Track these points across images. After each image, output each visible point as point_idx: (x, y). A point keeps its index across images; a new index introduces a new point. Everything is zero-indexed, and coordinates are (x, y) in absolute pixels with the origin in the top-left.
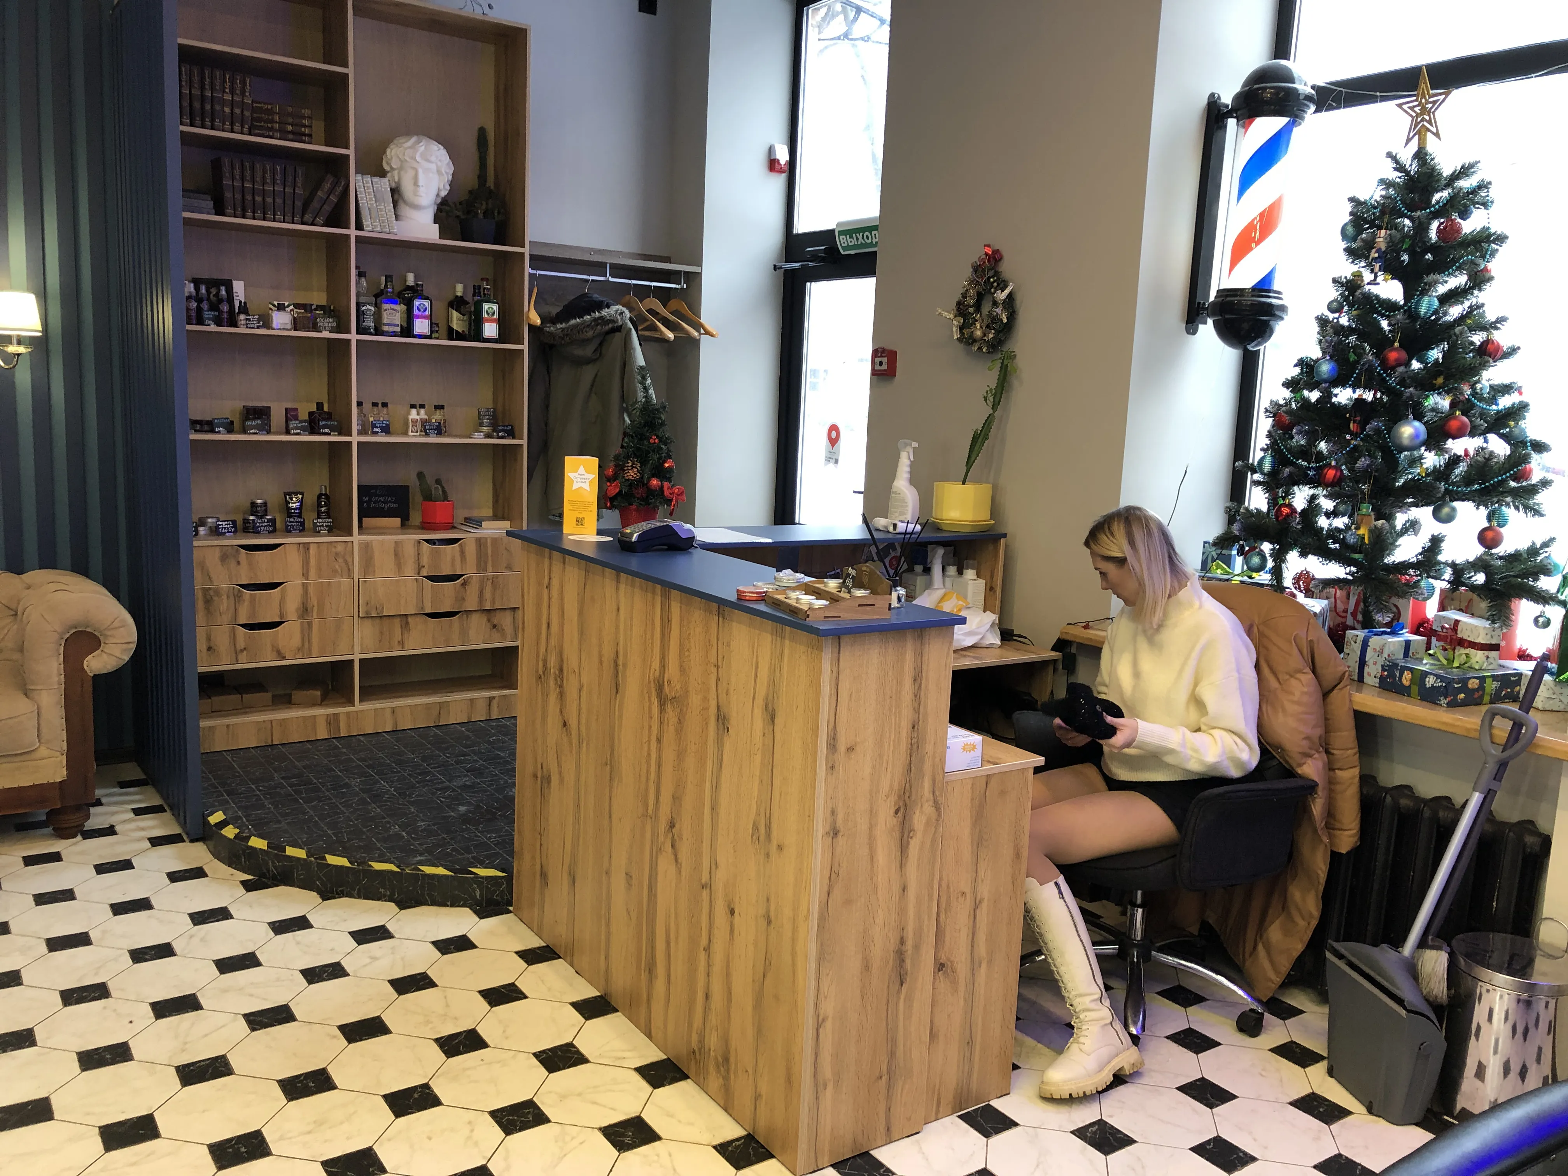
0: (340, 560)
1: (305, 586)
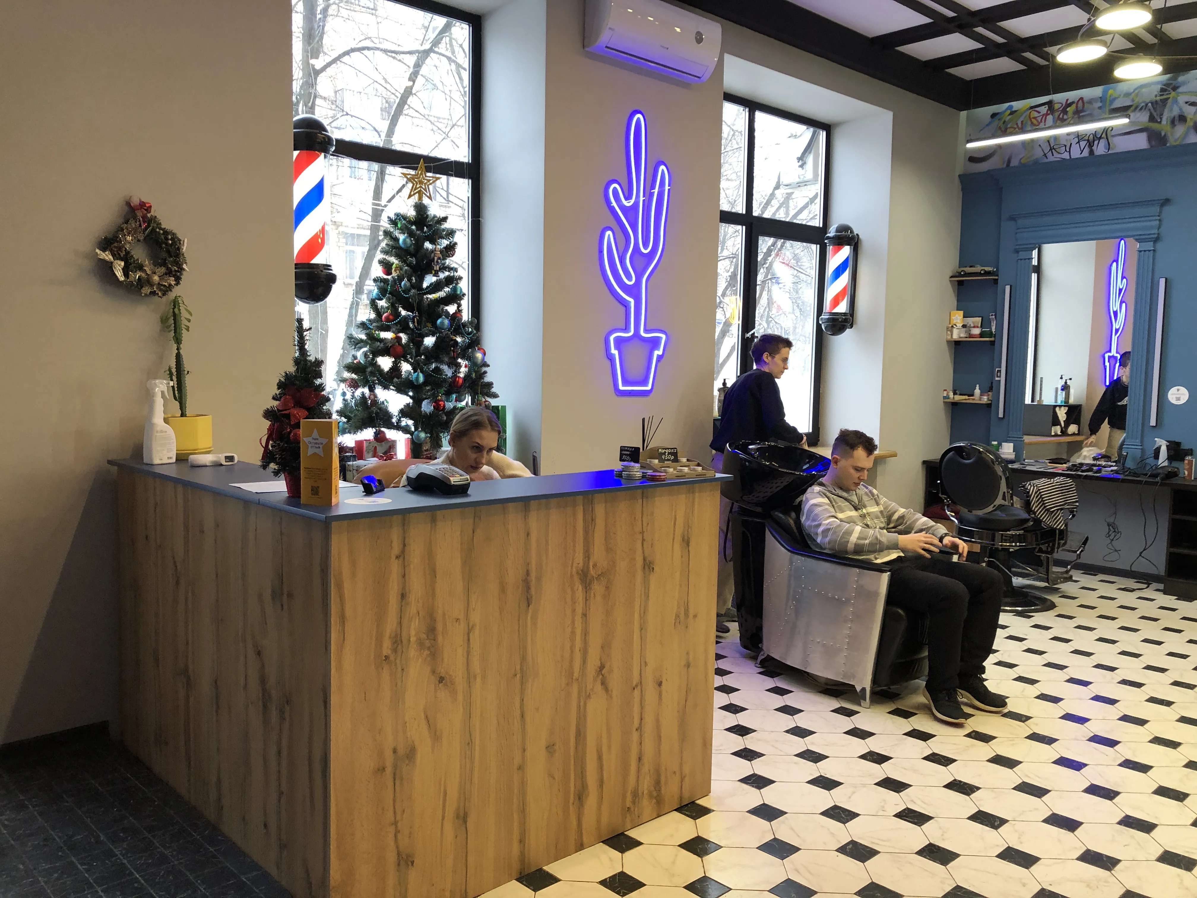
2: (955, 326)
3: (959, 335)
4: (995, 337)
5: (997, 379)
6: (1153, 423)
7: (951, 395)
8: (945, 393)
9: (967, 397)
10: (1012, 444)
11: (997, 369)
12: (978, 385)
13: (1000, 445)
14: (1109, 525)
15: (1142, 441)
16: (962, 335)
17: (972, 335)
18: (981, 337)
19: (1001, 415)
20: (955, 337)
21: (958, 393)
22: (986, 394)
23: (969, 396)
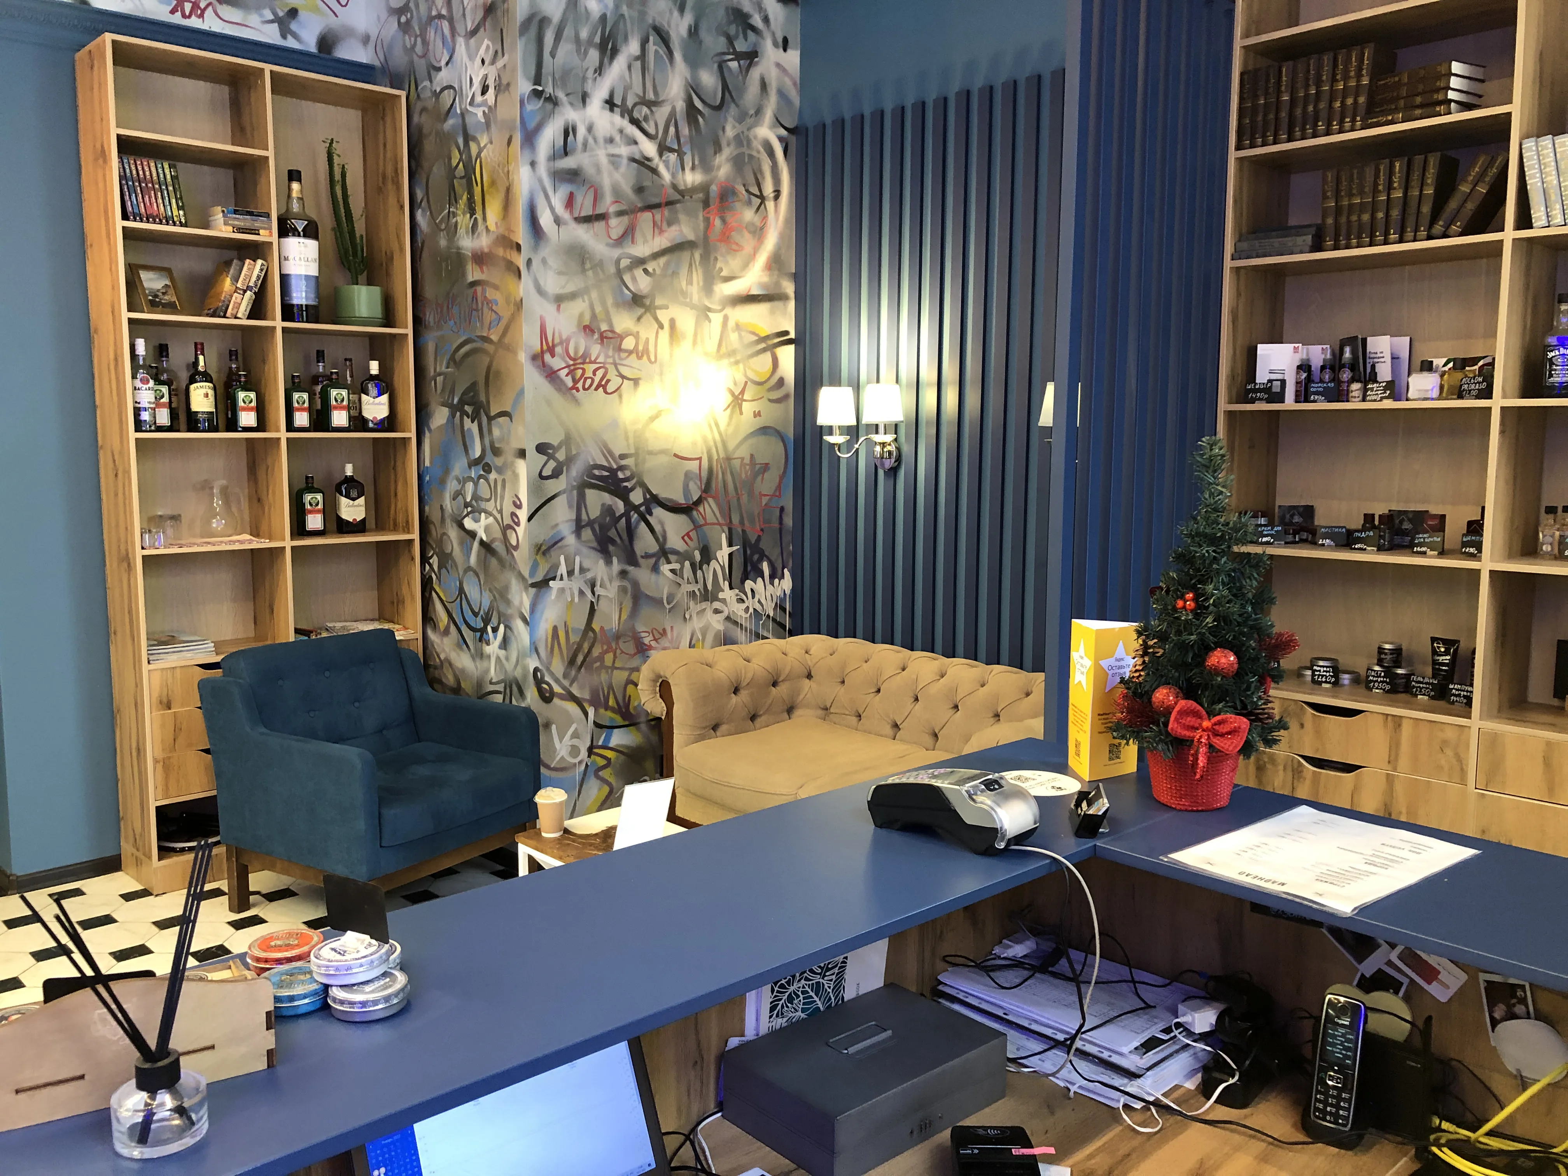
0: (1449, 752)
1: (1390, 779)
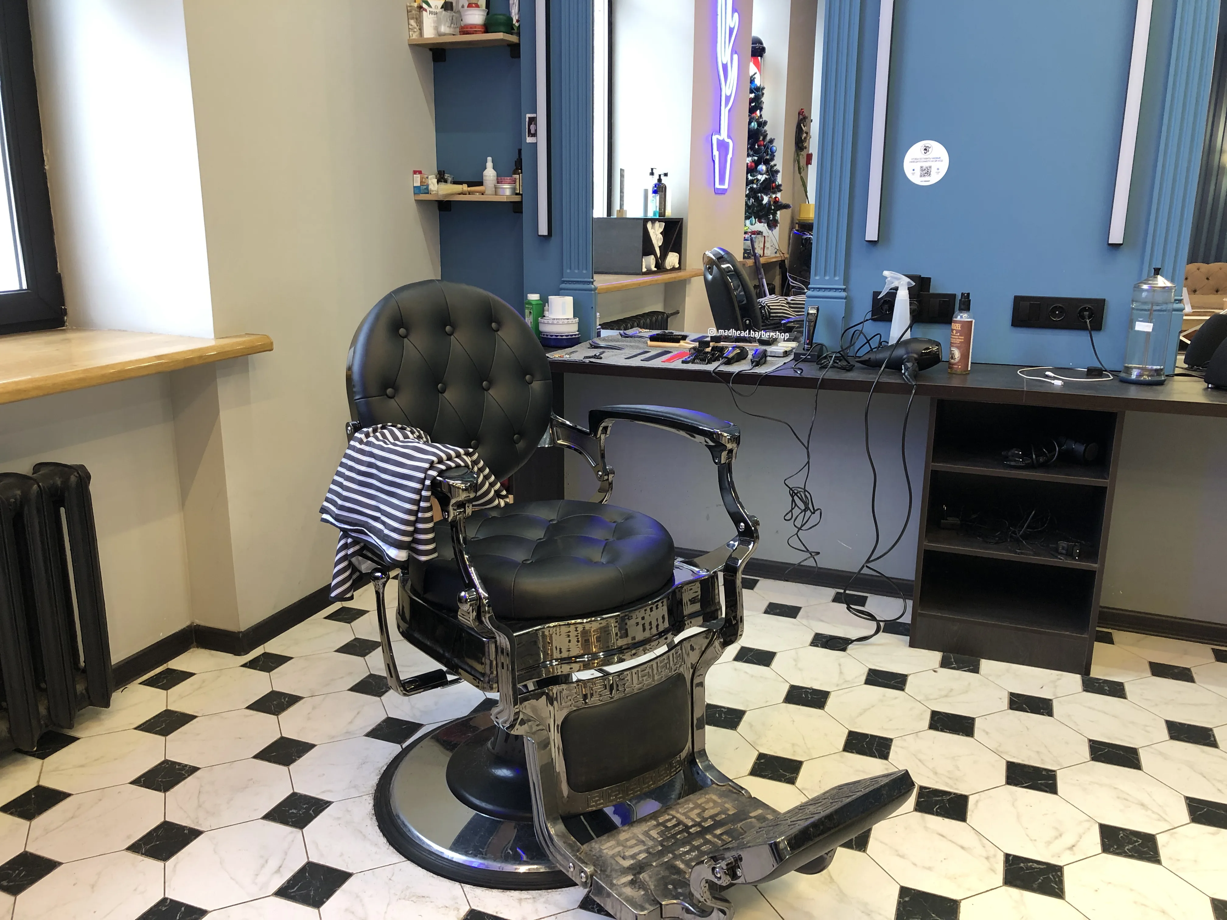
2: (425, 6)
3: (436, 28)
4: (518, 34)
5: (529, 140)
6: (872, 234)
7: (433, 184)
8: (418, 177)
9: (465, 187)
10: (569, 300)
11: (528, 115)
12: (489, 159)
13: (544, 301)
14: (793, 493)
15: (846, 280)
16: (444, 29)
17: (466, 26)
18: (486, 31)
19: (543, 230)
20: (429, 33)
21: (450, 179)
22: (508, 179)
23: (470, 184)
